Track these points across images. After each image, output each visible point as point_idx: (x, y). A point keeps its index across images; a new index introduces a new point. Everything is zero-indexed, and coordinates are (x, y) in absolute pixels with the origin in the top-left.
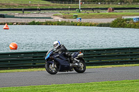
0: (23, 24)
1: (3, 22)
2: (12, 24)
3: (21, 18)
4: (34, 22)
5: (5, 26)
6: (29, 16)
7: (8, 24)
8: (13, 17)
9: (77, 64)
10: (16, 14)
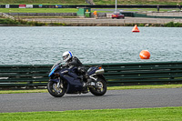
0: (157, 25)
1: (132, 22)
2: (144, 25)
3: (155, 17)
4: (172, 23)
5: (134, 28)
6: (165, 15)
7: (138, 25)
8: (145, 16)
9: (93, 84)
10: (149, 12)
